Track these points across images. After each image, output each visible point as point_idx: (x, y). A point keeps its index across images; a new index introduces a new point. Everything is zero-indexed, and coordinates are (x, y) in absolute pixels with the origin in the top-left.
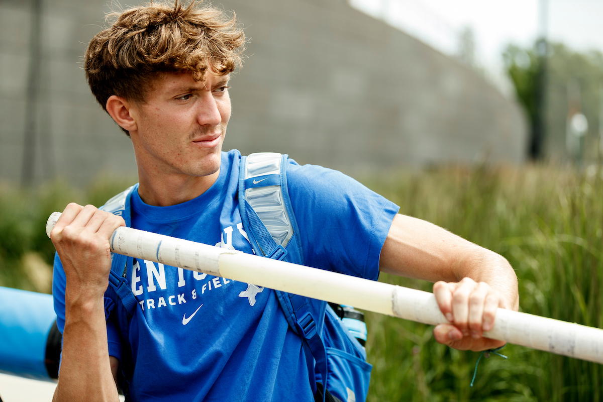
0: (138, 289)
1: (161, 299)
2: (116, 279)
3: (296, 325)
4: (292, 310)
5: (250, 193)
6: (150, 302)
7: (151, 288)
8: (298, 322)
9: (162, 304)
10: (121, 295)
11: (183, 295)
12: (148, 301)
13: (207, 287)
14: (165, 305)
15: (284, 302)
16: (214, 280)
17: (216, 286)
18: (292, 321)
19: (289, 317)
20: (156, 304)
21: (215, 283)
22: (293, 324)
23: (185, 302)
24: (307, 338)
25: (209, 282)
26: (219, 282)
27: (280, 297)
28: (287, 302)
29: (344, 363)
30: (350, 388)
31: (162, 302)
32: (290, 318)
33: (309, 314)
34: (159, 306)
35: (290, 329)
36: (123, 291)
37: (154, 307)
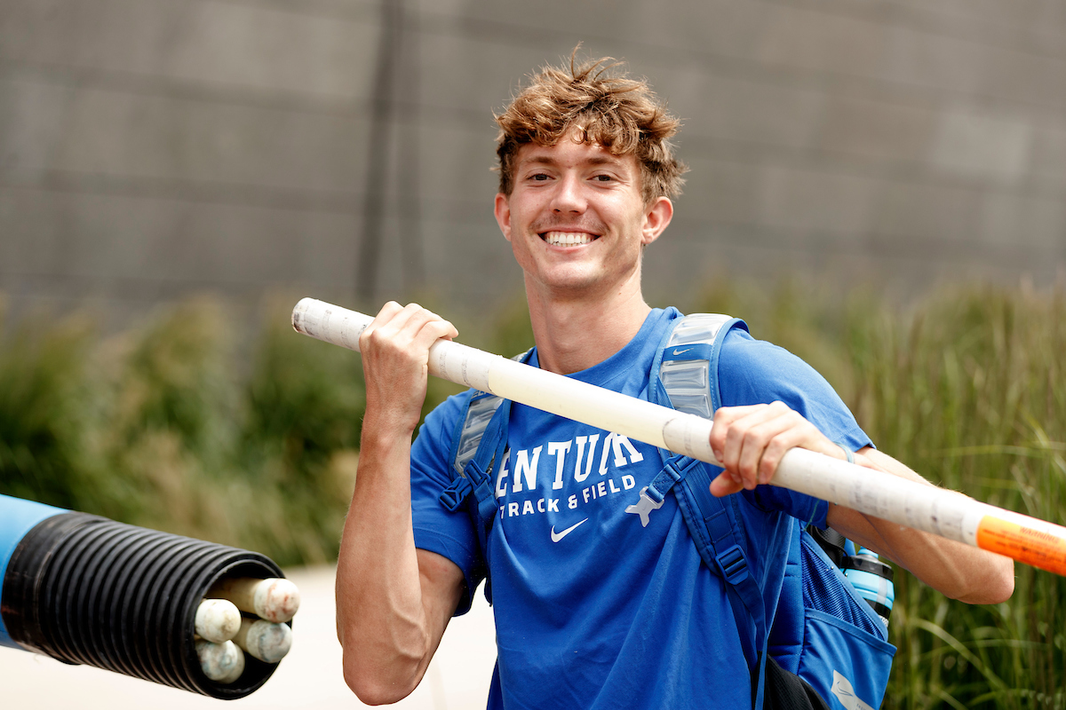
0: (502, 488)
1: (528, 503)
2: (477, 474)
3: (713, 561)
4: (708, 539)
5: (668, 367)
6: (514, 507)
7: (517, 488)
8: (717, 558)
9: (528, 510)
10: (479, 498)
11: (557, 501)
12: (511, 505)
13: (590, 492)
14: (532, 512)
15: (694, 527)
16: (599, 485)
17: (601, 494)
18: (708, 556)
19: (702, 549)
20: (520, 510)
21: (600, 489)
22: (709, 560)
23: (557, 510)
24: (731, 582)
25: (593, 487)
26: (604, 488)
27: (688, 518)
28: (700, 527)
29: (835, 635)
30: (841, 671)
31: (528, 507)
32: (704, 550)
33: (737, 549)
34: (524, 513)
35: (703, 566)
36: (483, 491)
37: (517, 514)
